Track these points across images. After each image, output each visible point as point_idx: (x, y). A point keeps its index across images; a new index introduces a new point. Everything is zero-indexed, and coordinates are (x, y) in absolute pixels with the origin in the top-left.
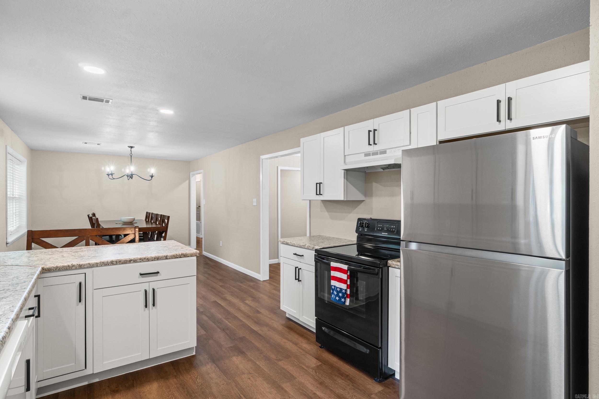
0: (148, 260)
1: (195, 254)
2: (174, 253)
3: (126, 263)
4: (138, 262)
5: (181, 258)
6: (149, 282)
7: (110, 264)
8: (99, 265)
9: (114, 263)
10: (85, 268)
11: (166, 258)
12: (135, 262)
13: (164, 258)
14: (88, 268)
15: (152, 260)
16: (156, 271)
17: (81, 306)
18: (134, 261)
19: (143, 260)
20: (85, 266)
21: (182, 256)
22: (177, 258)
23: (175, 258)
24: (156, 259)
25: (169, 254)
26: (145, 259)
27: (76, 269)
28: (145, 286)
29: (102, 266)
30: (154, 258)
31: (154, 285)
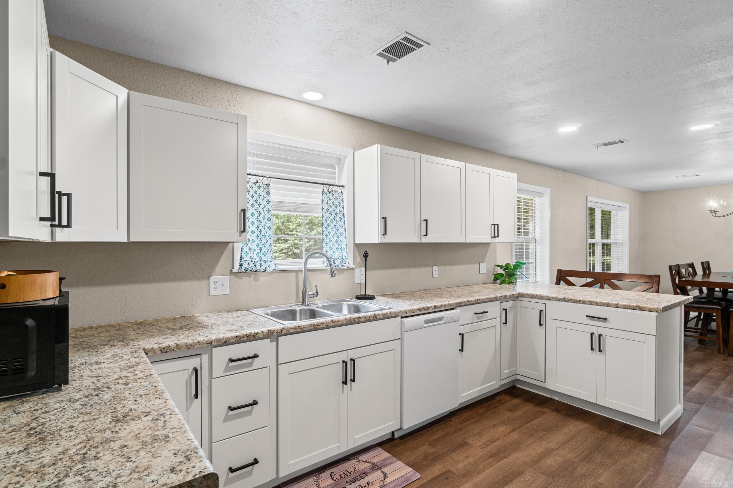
0: (597, 304)
1: (655, 310)
2: (627, 303)
3: (576, 303)
4: (587, 304)
5: (635, 309)
6: (598, 326)
7: (562, 300)
8: (554, 299)
9: (566, 300)
10: (544, 299)
11: (617, 306)
12: (584, 304)
13: (614, 305)
14: (546, 299)
15: (601, 305)
16: (604, 317)
17: (542, 329)
18: (583, 302)
19: (592, 303)
20: (545, 298)
21: (636, 308)
22: (631, 309)
23: (628, 309)
24: (605, 305)
25: (621, 303)
26: (593, 302)
27: (538, 298)
28: (593, 330)
29: (556, 300)
30: (603, 304)
31: (600, 331)
